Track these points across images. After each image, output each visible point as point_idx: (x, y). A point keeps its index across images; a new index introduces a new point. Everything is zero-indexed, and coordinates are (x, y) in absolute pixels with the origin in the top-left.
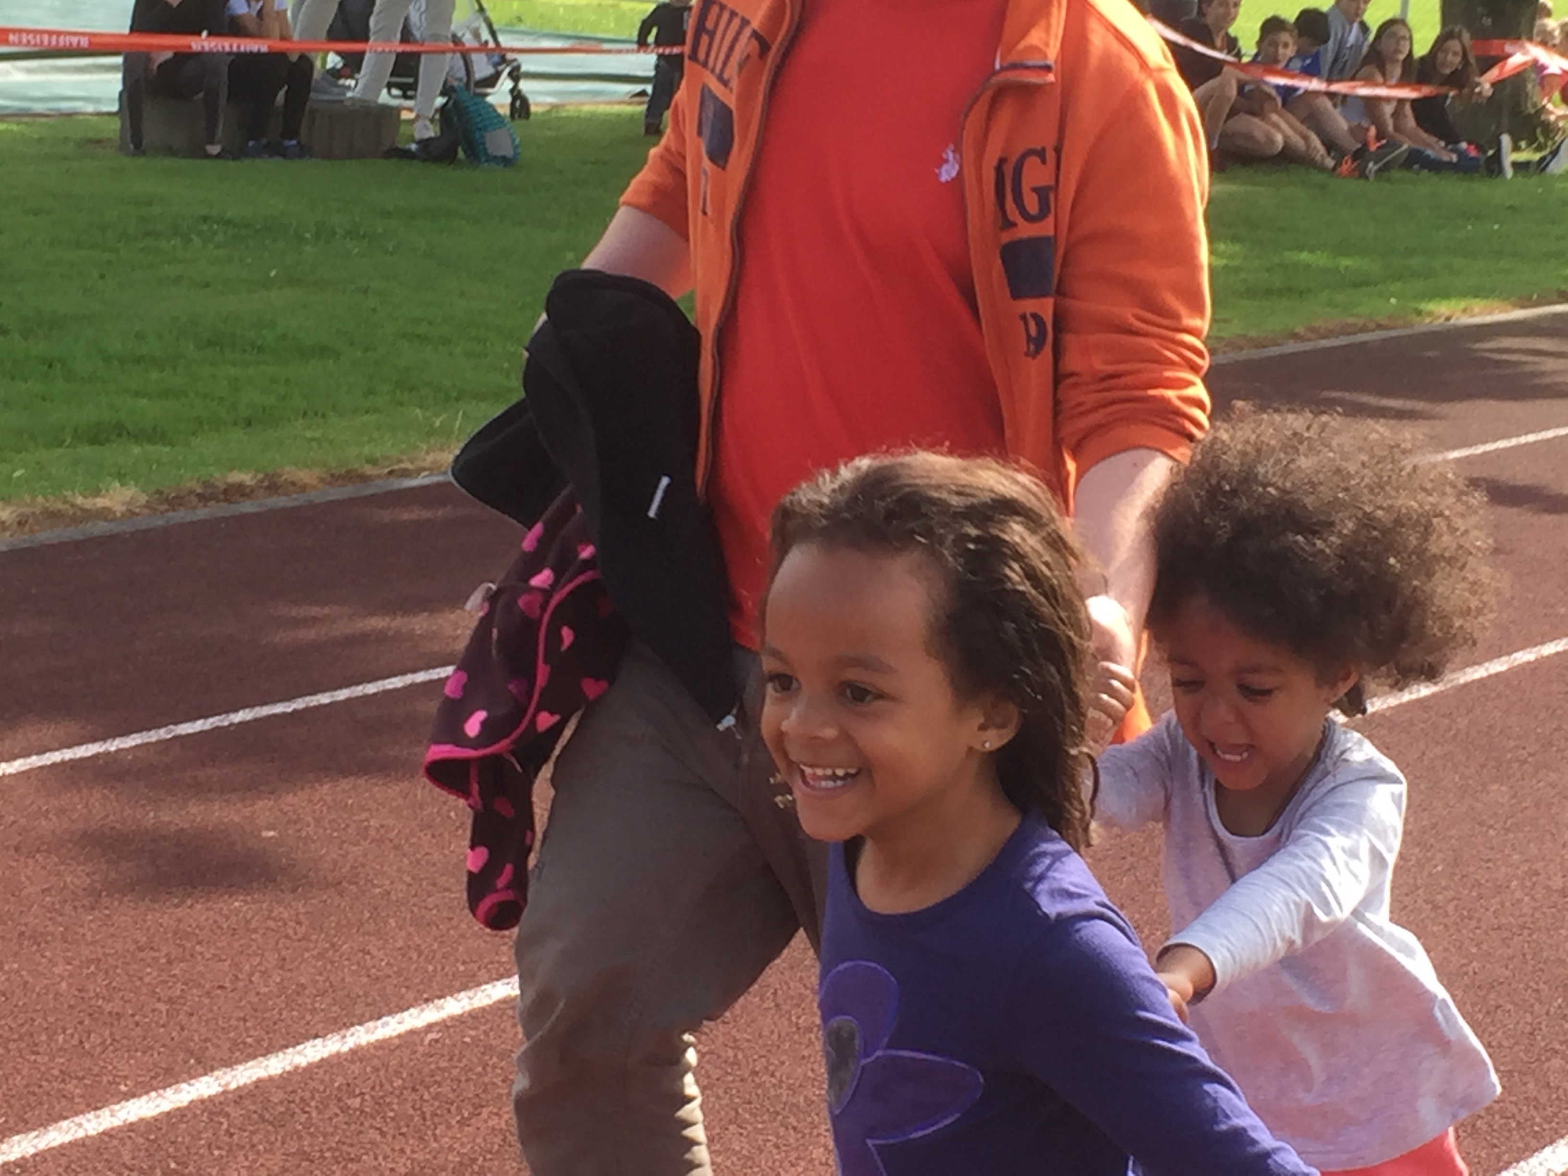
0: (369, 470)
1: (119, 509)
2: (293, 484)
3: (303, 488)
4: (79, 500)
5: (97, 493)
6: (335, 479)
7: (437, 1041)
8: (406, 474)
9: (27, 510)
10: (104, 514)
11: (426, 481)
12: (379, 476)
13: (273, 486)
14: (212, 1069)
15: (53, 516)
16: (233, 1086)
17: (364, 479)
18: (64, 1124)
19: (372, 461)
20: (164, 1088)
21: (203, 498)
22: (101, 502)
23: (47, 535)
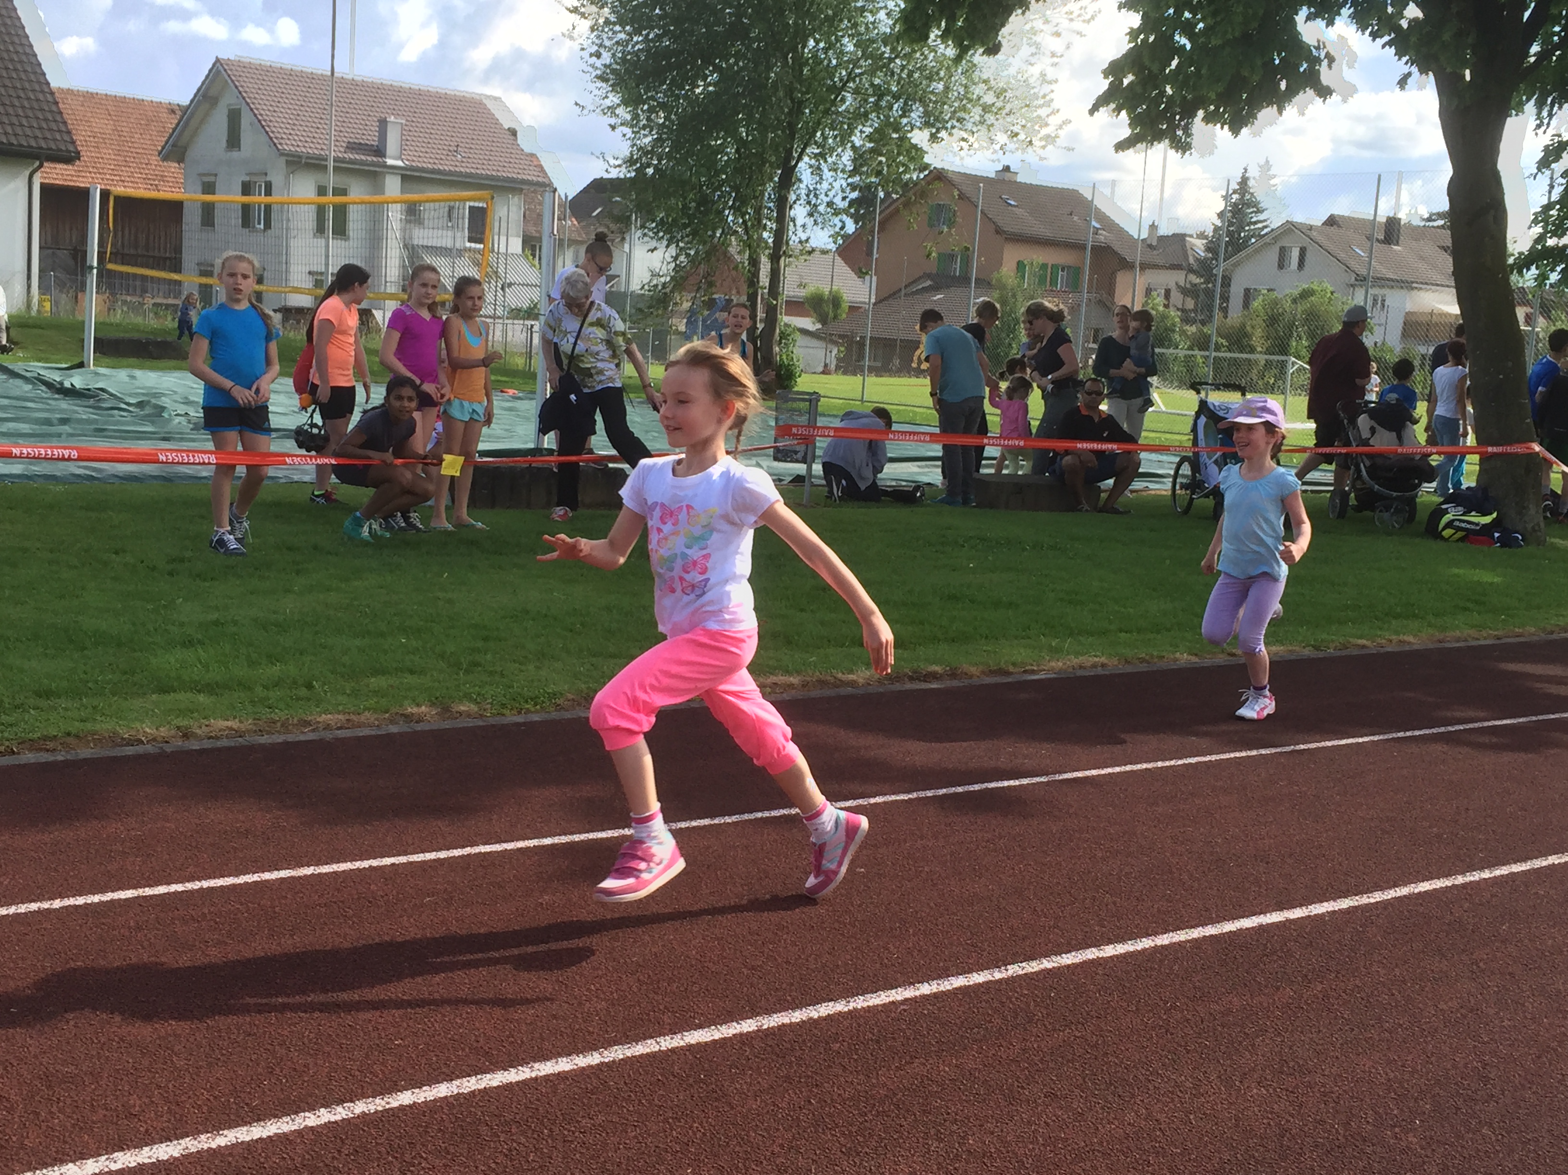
0: (1011, 669)
1: (861, 681)
2: (966, 674)
3: (971, 677)
4: (840, 675)
5: (851, 672)
6: (992, 673)
7: (905, 1010)
8: (1033, 672)
9: (809, 679)
10: (853, 684)
11: (1043, 677)
12: (1019, 673)
13: (953, 674)
14: (758, 1014)
15: (822, 683)
16: (765, 1027)
17: (1008, 673)
18: (649, 1042)
19: (1014, 664)
20: (721, 1025)
21: (911, 679)
22: (851, 677)
23: (816, 693)
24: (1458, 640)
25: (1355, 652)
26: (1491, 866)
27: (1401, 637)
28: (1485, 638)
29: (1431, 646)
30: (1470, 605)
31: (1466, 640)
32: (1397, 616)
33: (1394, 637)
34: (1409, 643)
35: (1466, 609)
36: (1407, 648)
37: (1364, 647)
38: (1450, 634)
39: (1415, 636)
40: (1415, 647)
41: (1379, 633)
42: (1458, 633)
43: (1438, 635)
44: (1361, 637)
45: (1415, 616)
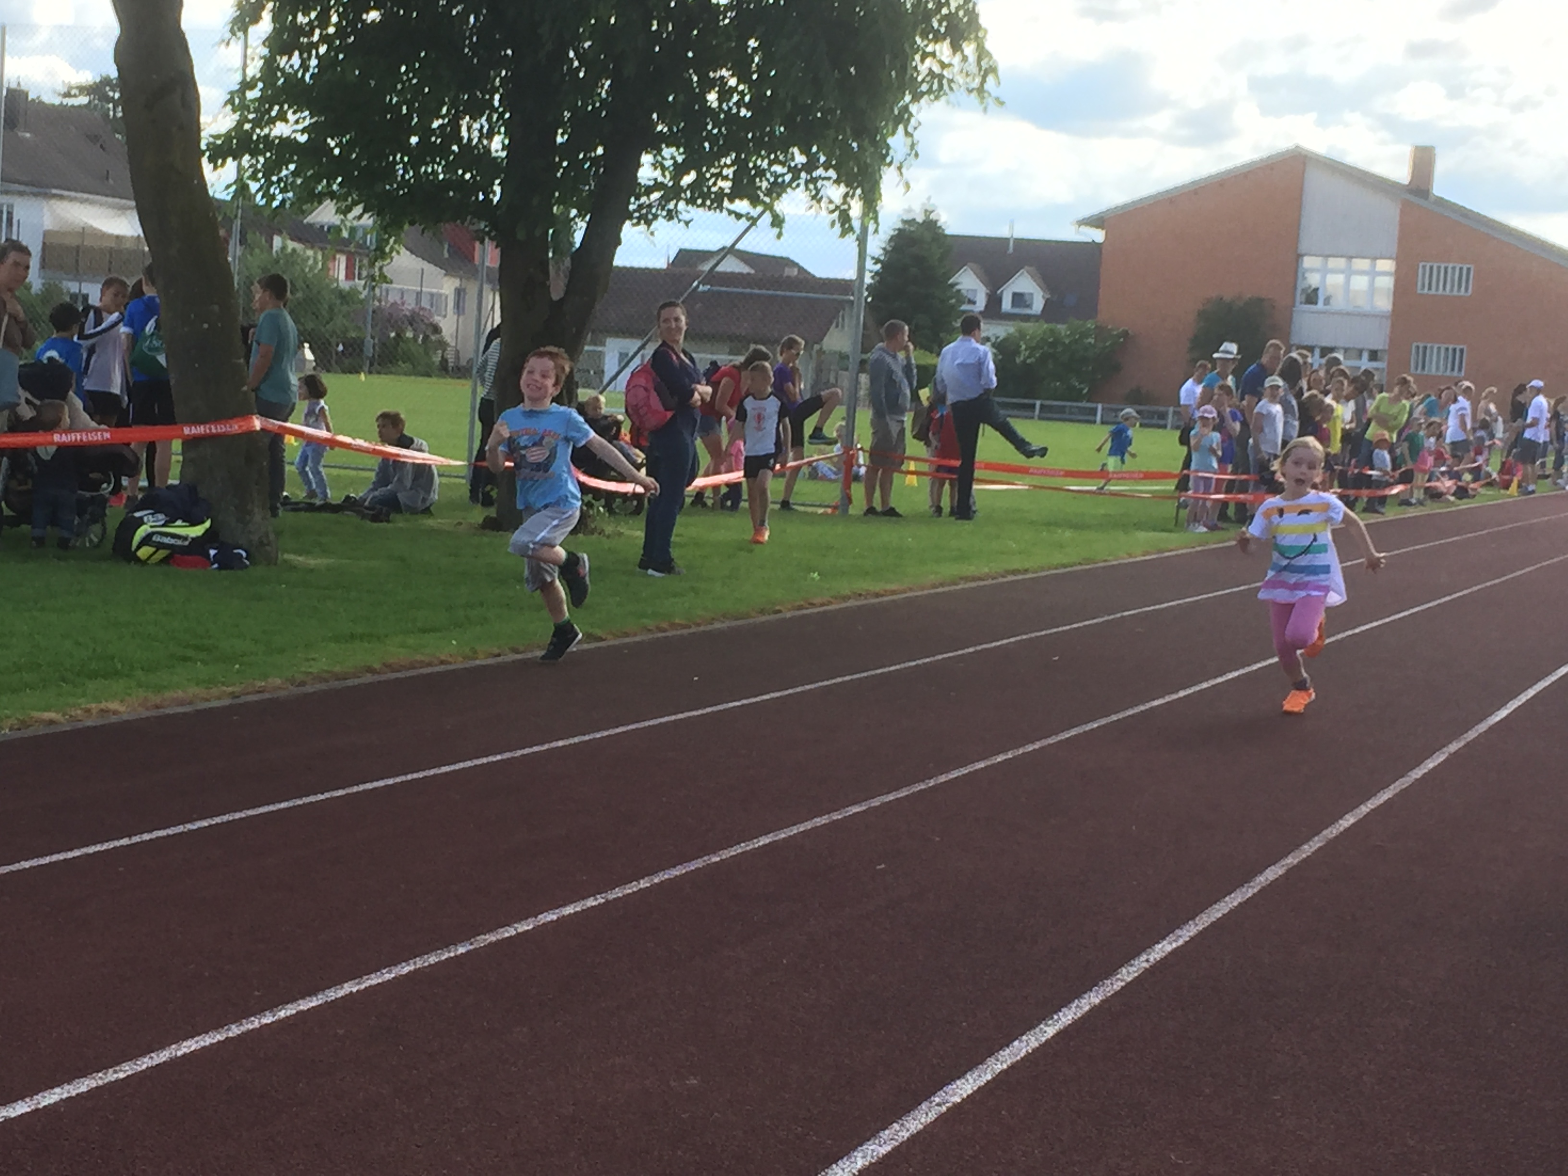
24: (182, 703)
25: (42, 731)
26: (272, 1006)
27: (103, 705)
28: (219, 698)
29: (146, 714)
30: (190, 653)
31: (191, 703)
32: (94, 675)
33: (94, 705)
34: (115, 712)
35: (185, 659)
36: (114, 719)
37: (51, 722)
38: (168, 694)
39: (122, 701)
40: (126, 717)
41: (71, 700)
42: (180, 693)
43: (156, 699)
44: (48, 709)
45: (116, 674)
